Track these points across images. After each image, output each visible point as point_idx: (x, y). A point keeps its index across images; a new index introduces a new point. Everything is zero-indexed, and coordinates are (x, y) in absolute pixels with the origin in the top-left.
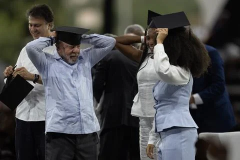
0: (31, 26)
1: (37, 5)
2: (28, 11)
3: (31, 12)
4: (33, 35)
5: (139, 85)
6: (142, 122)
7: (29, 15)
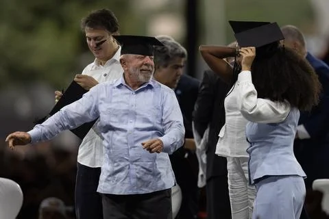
0: (90, 39)
1: (94, 11)
2: (83, 20)
3: (87, 22)
4: (94, 52)
5: (227, 114)
6: (230, 166)
7: (85, 26)
